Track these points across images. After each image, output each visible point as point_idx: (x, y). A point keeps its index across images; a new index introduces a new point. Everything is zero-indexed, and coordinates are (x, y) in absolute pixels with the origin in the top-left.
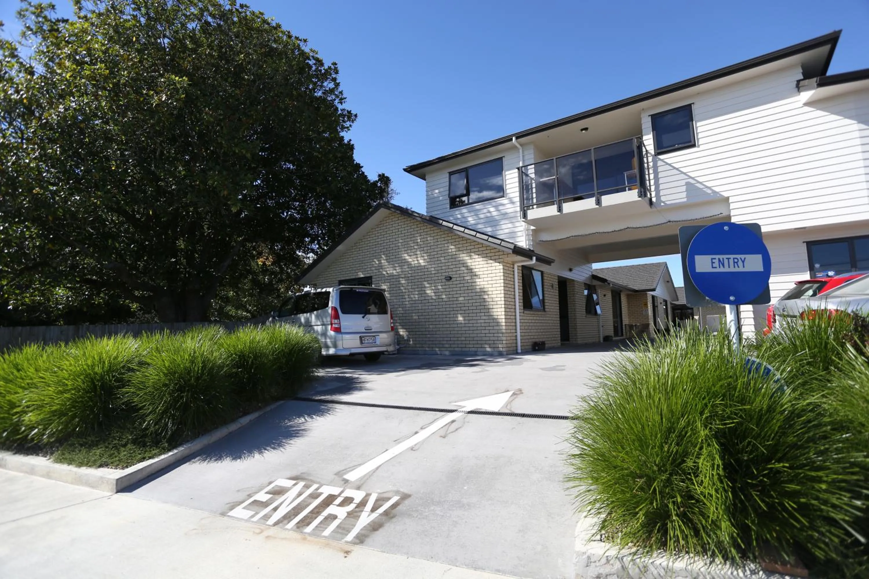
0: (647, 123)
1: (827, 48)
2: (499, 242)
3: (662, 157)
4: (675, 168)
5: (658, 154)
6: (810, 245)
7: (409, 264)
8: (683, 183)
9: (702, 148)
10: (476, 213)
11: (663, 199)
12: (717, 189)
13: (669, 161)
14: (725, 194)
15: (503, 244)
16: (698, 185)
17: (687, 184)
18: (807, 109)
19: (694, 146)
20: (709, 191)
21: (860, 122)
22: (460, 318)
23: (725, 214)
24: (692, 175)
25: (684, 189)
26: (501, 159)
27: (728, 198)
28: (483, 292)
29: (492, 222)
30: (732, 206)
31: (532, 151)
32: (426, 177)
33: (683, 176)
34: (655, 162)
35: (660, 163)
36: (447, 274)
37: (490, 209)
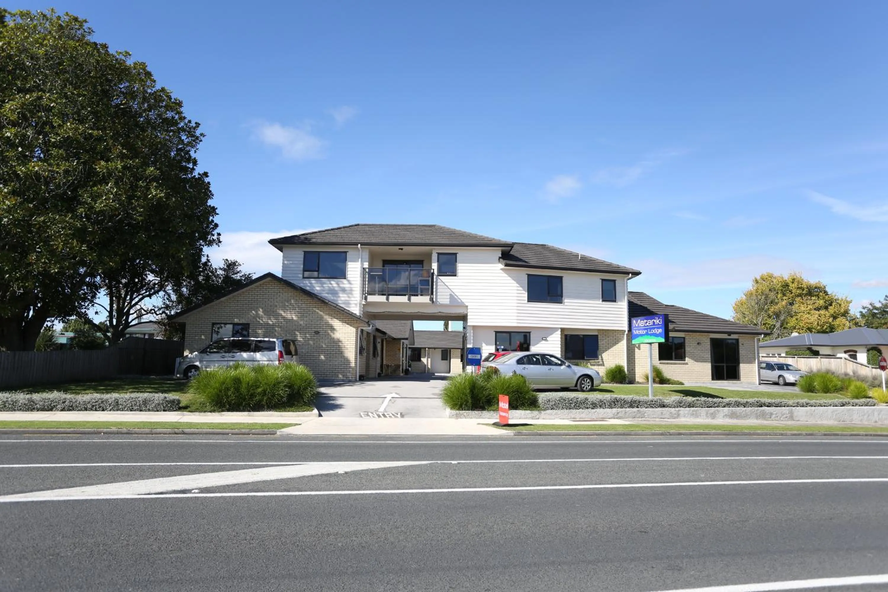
0: (435, 257)
1: (510, 248)
2: (335, 305)
3: (440, 277)
4: (446, 285)
5: (438, 275)
6: (496, 332)
7: (284, 318)
8: (449, 294)
9: (459, 278)
10: (322, 284)
11: (438, 300)
12: (463, 301)
13: (443, 281)
14: (467, 304)
15: (337, 307)
16: (456, 297)
17: (451, 295)
18: (501, 271)
19: (455, 276)
20: (460, 301)
21: (517, 283)
22: (322, 357)
23: (466, 312)
24: (454, 291)
25: (449, 297)
26: (346, 252)
27: (467, 306)
28: (339, 341)
29: (334, 292)
30: (469, 311)
31: (367, 254)
32: (283, 250)
33: (449, 290)
34: (436, 278)
35: (439, 281)
36: (316, 330)
37: (334, 283)
